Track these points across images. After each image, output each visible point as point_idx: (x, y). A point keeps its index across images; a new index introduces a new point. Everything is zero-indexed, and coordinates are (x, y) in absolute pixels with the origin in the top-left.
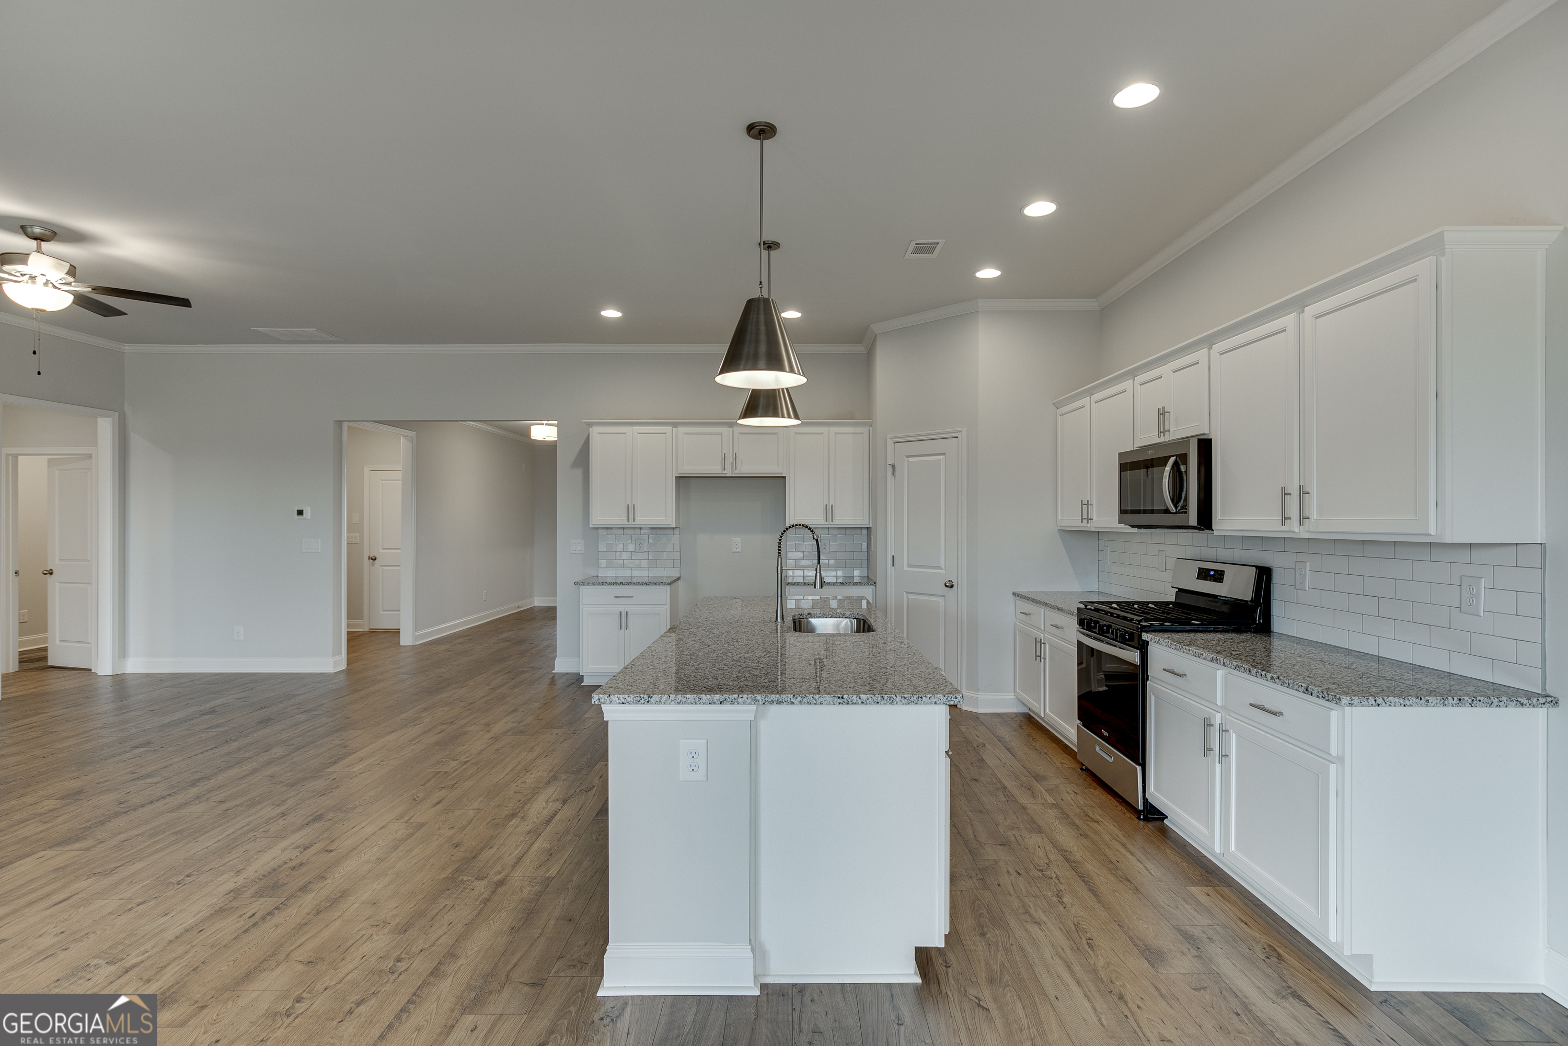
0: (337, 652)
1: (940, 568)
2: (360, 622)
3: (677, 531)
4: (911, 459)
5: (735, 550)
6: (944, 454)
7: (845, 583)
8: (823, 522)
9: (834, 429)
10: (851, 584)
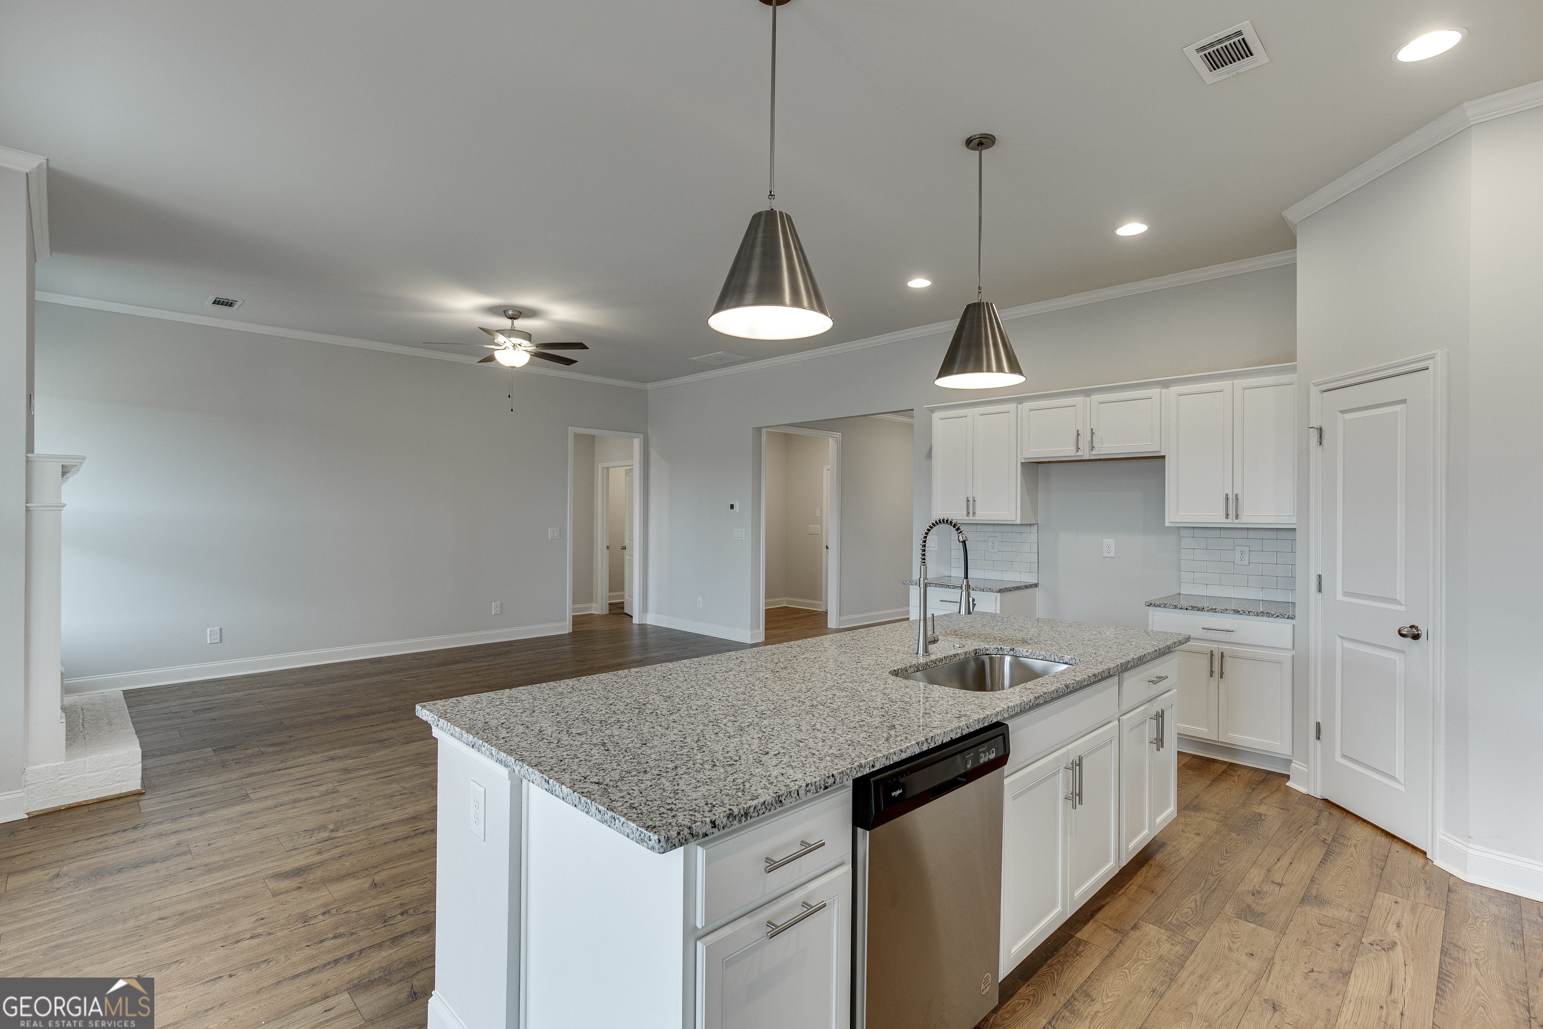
0: (755, 626)
1: (1396, 602)
2: (820, 603)
3: (1034, 529)
4: (1348, 416)
5: (1106, 555)
6: (1404, 401)
7: (1241, 612)
8: (1222, 519)
9: (1240, 383)
10: (1251, 614)
